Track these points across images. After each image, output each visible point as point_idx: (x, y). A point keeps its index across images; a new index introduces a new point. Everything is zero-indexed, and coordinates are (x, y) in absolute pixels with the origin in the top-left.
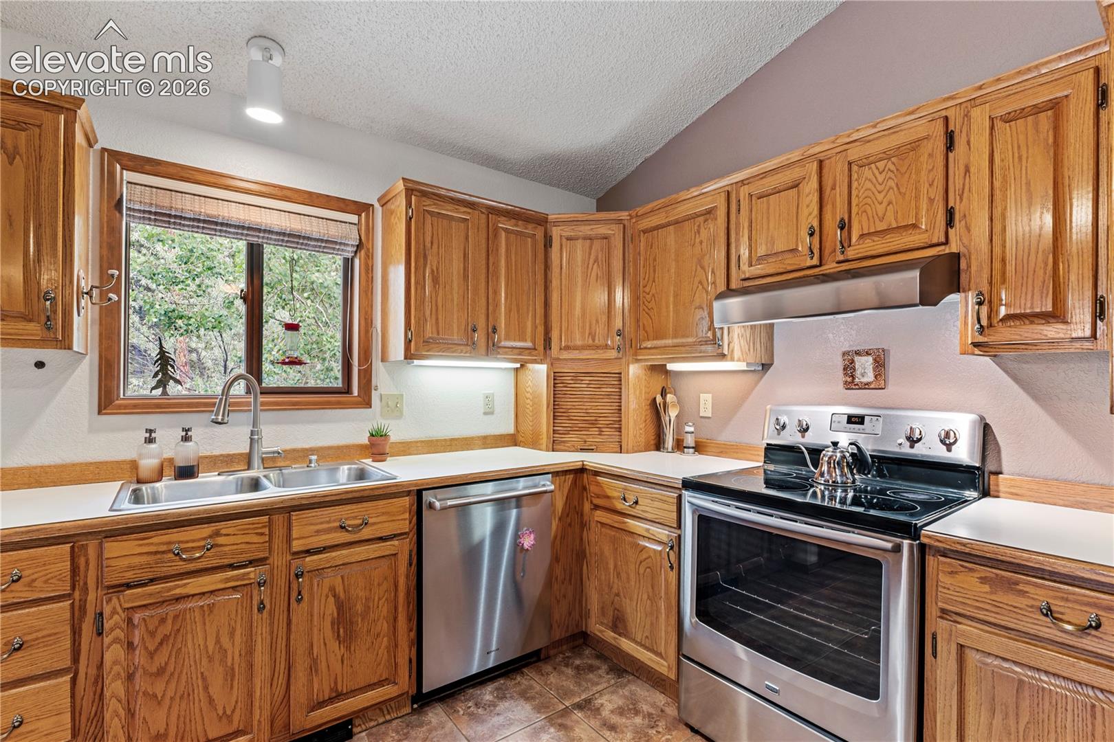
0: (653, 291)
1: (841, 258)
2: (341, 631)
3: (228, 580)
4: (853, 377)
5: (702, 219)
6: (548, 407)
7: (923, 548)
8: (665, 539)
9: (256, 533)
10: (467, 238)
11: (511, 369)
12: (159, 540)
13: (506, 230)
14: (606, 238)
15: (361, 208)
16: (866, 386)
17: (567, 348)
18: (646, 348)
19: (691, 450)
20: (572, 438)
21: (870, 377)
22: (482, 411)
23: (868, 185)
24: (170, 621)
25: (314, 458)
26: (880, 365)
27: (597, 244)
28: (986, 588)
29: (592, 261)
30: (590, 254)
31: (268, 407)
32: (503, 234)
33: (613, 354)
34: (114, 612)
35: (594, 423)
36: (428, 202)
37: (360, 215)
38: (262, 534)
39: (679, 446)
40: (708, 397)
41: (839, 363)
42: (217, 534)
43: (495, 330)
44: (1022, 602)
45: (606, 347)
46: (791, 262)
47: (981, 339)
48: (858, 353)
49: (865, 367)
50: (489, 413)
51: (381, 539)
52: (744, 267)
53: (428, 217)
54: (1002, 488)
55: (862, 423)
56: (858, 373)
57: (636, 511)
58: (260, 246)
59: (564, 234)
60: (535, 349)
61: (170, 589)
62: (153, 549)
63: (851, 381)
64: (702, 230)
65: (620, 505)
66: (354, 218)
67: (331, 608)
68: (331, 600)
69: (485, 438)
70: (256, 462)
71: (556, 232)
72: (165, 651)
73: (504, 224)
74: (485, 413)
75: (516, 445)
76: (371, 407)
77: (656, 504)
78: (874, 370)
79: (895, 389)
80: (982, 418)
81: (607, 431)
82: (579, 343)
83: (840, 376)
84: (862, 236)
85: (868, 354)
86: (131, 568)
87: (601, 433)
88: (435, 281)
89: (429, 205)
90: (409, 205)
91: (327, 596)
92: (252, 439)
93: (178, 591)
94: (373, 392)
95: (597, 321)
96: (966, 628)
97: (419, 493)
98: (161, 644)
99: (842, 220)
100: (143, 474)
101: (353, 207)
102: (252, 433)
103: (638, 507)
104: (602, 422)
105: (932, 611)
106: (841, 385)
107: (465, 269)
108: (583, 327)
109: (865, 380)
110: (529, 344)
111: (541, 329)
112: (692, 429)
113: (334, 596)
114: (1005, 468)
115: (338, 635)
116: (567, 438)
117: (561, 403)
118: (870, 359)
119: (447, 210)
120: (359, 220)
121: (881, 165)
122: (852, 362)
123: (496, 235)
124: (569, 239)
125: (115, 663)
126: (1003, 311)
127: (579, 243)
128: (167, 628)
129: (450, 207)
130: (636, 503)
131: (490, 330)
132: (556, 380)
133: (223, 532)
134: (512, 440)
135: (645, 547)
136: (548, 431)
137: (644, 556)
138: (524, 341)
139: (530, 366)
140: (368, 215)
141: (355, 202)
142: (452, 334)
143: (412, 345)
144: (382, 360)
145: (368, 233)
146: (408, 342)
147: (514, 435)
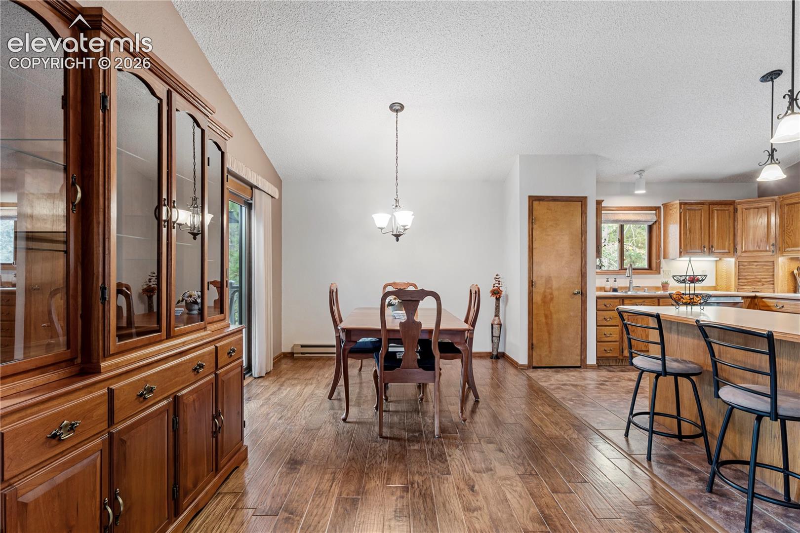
0: (792, 229)
6: (735, 274)
10: (701, 215)
11: (713, 261)
13: (717, 210)
14: (766, 207)
15: (657, 209)
17: (745, 252)
18: (788, 251)
20: (748, 287)
25: (646, 289)
27: (761, 210)
29: (758, 217)
30: (757, 215)
31: (634, 274)
32: (716, 211)
33: (770, 254)
35: (759, 281)
37: (656, 211)
43: (712, 247)
45: (766, 251)
53: (688, 211)
57: (783, 310)
58: (623, 225)
59: (744, 207)
60: (729, 253)
65: (774, 309)
66: (654, 212)
69: (702, 287)
70: (631, 289)
71: (739, 207)
73: (716, 207)
75: (717, 291)
76: (660, 274)
77: (792, 307)
82: (751, 249)
88: (690, 232)
90: (681, 208)
92: (630, 282)
94: (661, 269)
95: (761, 240)
100: (606, 290)
101: (654, 209)
102: (630, 280)
104: (764, 281)
107: (701, 226)
108: (754, 243)
110: (727, 251)
111: (732, 245)
116: (745, 287)
117: (742, 273)
120: (656, 212)
123: (713, 212)
124: (746, 209)
127: (752, 211)
129: (695, 206)
130: (783, 307)
131: (710, 247)
132: (739, 265)
134: (715, 289)
136: (735, 283)
138: (725, 249)
139: (725, 259)
140: (659, 211)
141: (655, 207)
142: (696, 249)
143: (682, 253)
144: (664, 258)
145: (659, 216)
146: (681, 253)
147: (715, 287)
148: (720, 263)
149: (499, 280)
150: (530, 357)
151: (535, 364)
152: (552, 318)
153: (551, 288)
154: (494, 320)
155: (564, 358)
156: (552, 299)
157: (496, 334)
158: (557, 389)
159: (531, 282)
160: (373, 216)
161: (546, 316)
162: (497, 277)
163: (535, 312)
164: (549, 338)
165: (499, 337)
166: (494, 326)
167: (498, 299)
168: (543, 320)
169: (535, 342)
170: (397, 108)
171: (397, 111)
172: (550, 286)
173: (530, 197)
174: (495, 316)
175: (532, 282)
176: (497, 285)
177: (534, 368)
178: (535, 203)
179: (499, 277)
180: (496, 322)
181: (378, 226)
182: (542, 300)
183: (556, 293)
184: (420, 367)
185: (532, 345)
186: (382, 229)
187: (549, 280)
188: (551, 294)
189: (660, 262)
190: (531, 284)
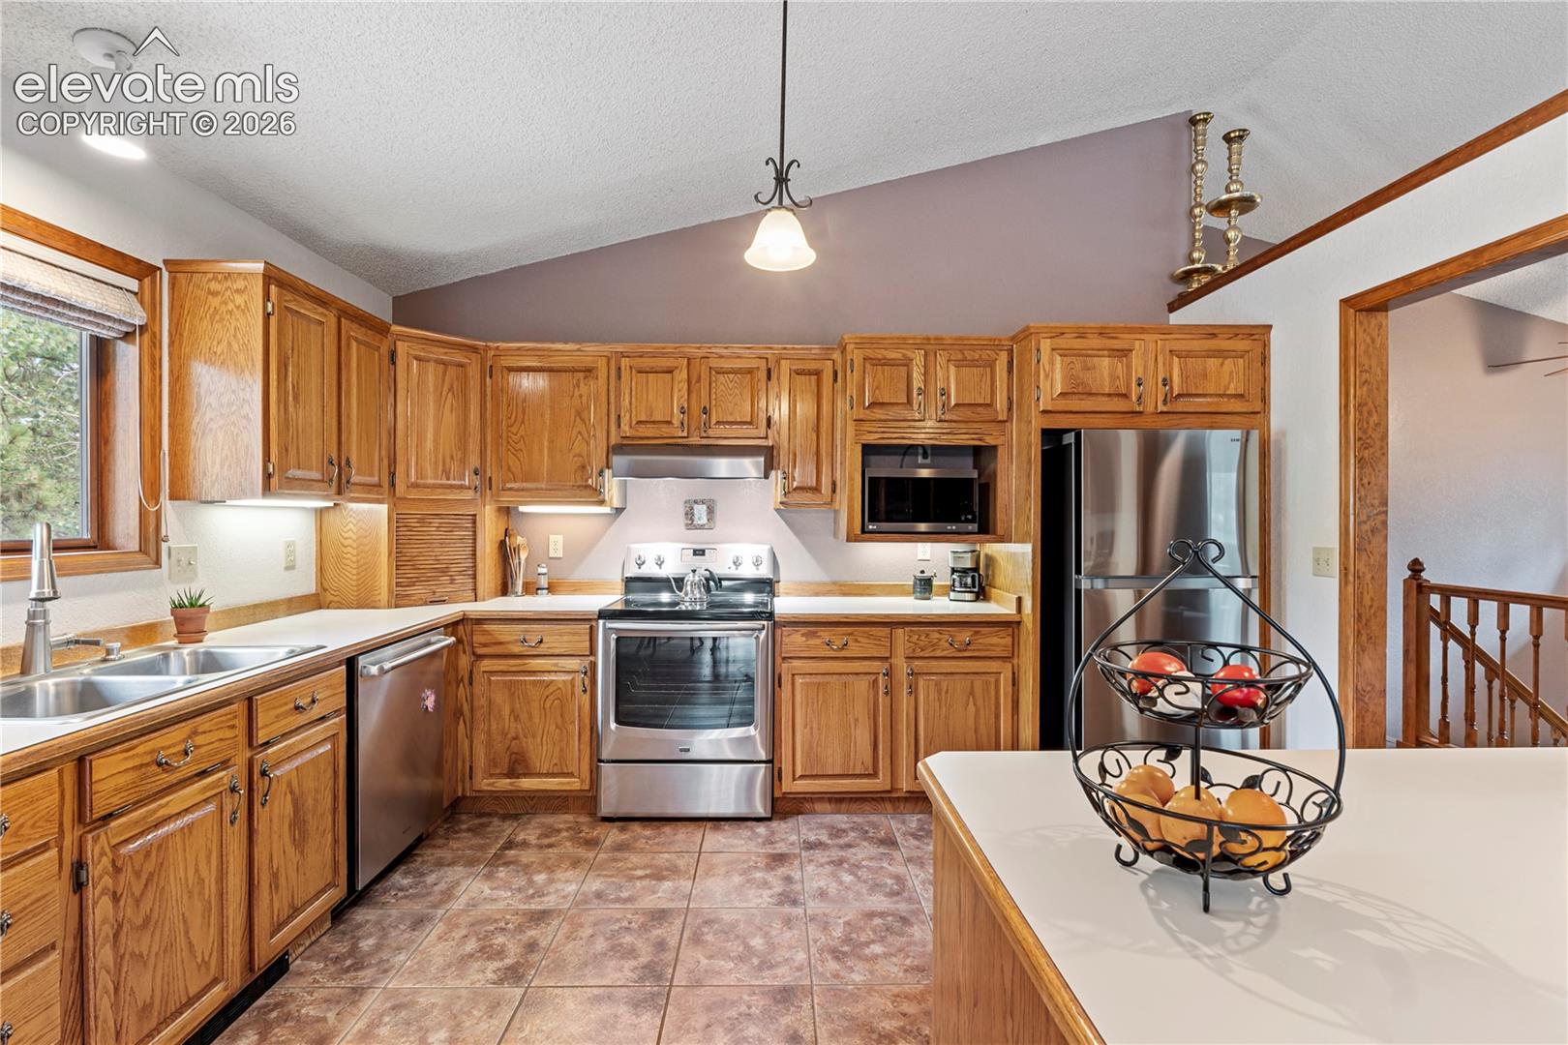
0: (522, 432)
1: (704, 435)
2: (297, 832)
3: (205, 789)
4: (692, 520)
5: (581, 375)
6: (390, 555)
7: (775, 625)
8: (576, 668)
9: (228, 727)
10: (323, 345)
11: (311, 509)
12: (144, 747)
13: (357, 341)
14: (461, 365)
15: (143, 271)
16: (702, 527)
17: (416, 486)
18: (510, 489)
19: (546, 591)
20: (418, 590)
21: (704, 521)
22: (284, 566)
23: (722, 387)
24: (154, 854)
26: (711, 511)
27: (452, 371)
28: (804, 639)
29: (445, 389)
30: (443, 380)
32: (354, 344)
33: (469, 495)
34: (103, 854)
35: (444, 571)
36: (289, 297)
37: (139, 279)
38: (233, 727)
39: (531, 589)
40: (560, 538)
41: (681, 510)
42: (195, 733)
43: (348, 463)
44: (818, 641)
45: (461, 487)
46: (665, 430)
47: (785, 500)
48: (696, 502)
49: (700, 511)
50: (290, 568)
51: (323, 719)
52: (625, 427)
53: (291, 318)
54: (781, 590)
55: (703, 554)
56: (696, 517)
57: (542, 649)
59: (411, 351)
60: (381, 486)
61: (155, 811)
62: (137, 762)
63: (691, 525)
64: (582, 385)
65: (516, 649)
66: (134, 285)
67: (289, 809)
68: (289, 796)
69: (290, 601)
71: (402, 348)
72: (150, 894)
73: (354, 330)
74: (287, 568)
75: (320, 608)
76: (160, 567)
77: (565, 638)
78: (708, 514)
79: (721, 527)
80: (772, 549)
81: (459, 579)
82: (431, 480)
83: (682, 520)
84: (718, 423)
85: (703, 503)
86: (118, 790)
87: (452, 582)
88: (297, 400)
89: (290, 301)
90: (267, 297)
91: (286, 794)
93: (160, 813)
94: (164, 546)
95: (452, 458)
96: (796, 663)
97: (351, 663)
98: (146, 885)
99: (705, 408)
101: (133, 268)
103: (542, 645)
104: (454, 569)
105: (778, 660)
106: (683, 527)
108: (436, 463)
109: (701, 523)
110: (375, 480)
111: (385, 462)
112: (544, 570)
113: (291, 792)
114: (781, 579)
115: (295, 840)
116: (411, 590)
117: (404, 550)
118: (705, 507)
119: (306, 309)
120: (141, 287)
121: (731, 376)
122: (692, 509)
123: (349, 346)
124: (416, 358)
125: (104, 921)
126: (795, 484)
127: (431, 367)
128: (150, 866)
129: (308, 304)
130: (541, 642)
131: (343, 463)
132: (399, 524)
133: (200, 730)
134: (315, 602)
135: (552, 682)
136: (389, 585)
137: (552, 688)
138: (372, 475)
139: (353, 506)
140: (153, 282)
141: (138, 262)
142: (310, 469)
143: (274, 481)
144: (172, 497)
145: (153, 309)
146: (267, 477)
147: (317, 595)
148: (331, 519)
189: (160, 510)
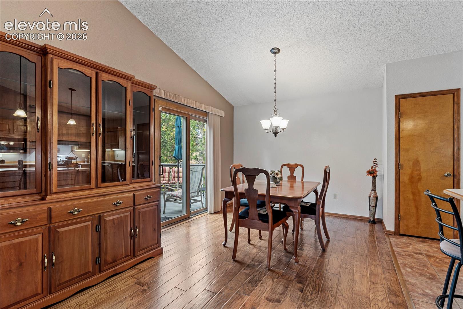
149: (376, 163)
150: (397, 226)
151: (401, 232)
152: (420, 196)
153: (419, 170)
154: (371, 194)
155: (433, 231)
156: (420, 180)
157: (373, 203)
158: (407, 255)
159: (397, 165)
160: (261, 122)
161: (414, 194)
162: (375, 161)
163: (402, 189)
164: (417, 212)
165: (376, 207)
166: (371, 198)
167: (374, 177)
168: (411, 196)
169: (401, 213)
170: (275, 51)
171: (275, 53)
172: (418, 168)
173: (396, 96)
174: (372, 190)
175: (399, 165)
176: (374, 167)
177: (401, 235)
178: (402, 101)
179: (376, 160)
180: (372, 195)
181: (264, 128)
182: (409, 179)
183: (424, 175)
184: (260, 220)
185: (399, 216)
186: (266, 130)
187: (416, 163)
188: (420, 175)
190: (398, 167)
